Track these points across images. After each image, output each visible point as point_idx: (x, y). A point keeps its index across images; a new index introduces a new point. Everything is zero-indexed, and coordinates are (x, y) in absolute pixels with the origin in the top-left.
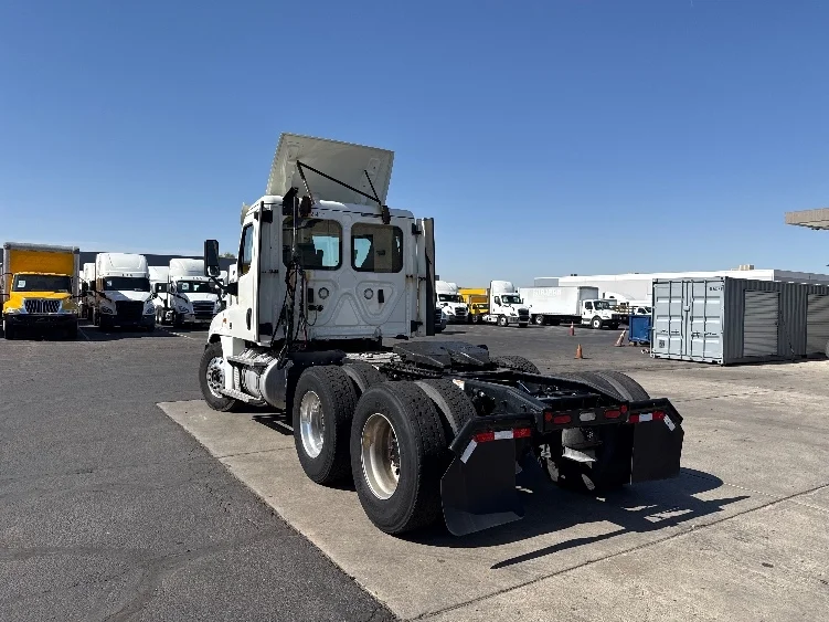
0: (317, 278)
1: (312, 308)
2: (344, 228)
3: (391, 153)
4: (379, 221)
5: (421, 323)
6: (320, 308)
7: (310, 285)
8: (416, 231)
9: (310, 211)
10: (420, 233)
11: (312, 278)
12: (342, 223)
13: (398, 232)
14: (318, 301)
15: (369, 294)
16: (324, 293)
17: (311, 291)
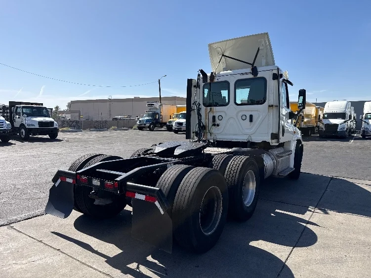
0: (217, 110)
1: (214, 125)
2: (231, 84)
3: (267, 33)
4: (251, 76)
6: (218, 125)
7: (214, 114)
9: (214, 79)
11: (215, 111)
12: (230, 82)
13: (264, 80)
14: (217, 122)
15: (244, 117)
16: (220, 118)
17: (214, 117)
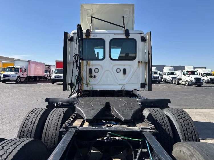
0: (93, 64)
1: (91, 77)
2: (106, 42)
4: (124, 37)
5: (146, 84)
6: (95, 77)
7: (91, 67)
8: (143, 39)
9: (90, 35)
10: (146, 40)
11: (91, 64)
13: (134, 41)
14: (94, 74)
15: (118, 71)
16: (97, 70)
17: (90, 70)
